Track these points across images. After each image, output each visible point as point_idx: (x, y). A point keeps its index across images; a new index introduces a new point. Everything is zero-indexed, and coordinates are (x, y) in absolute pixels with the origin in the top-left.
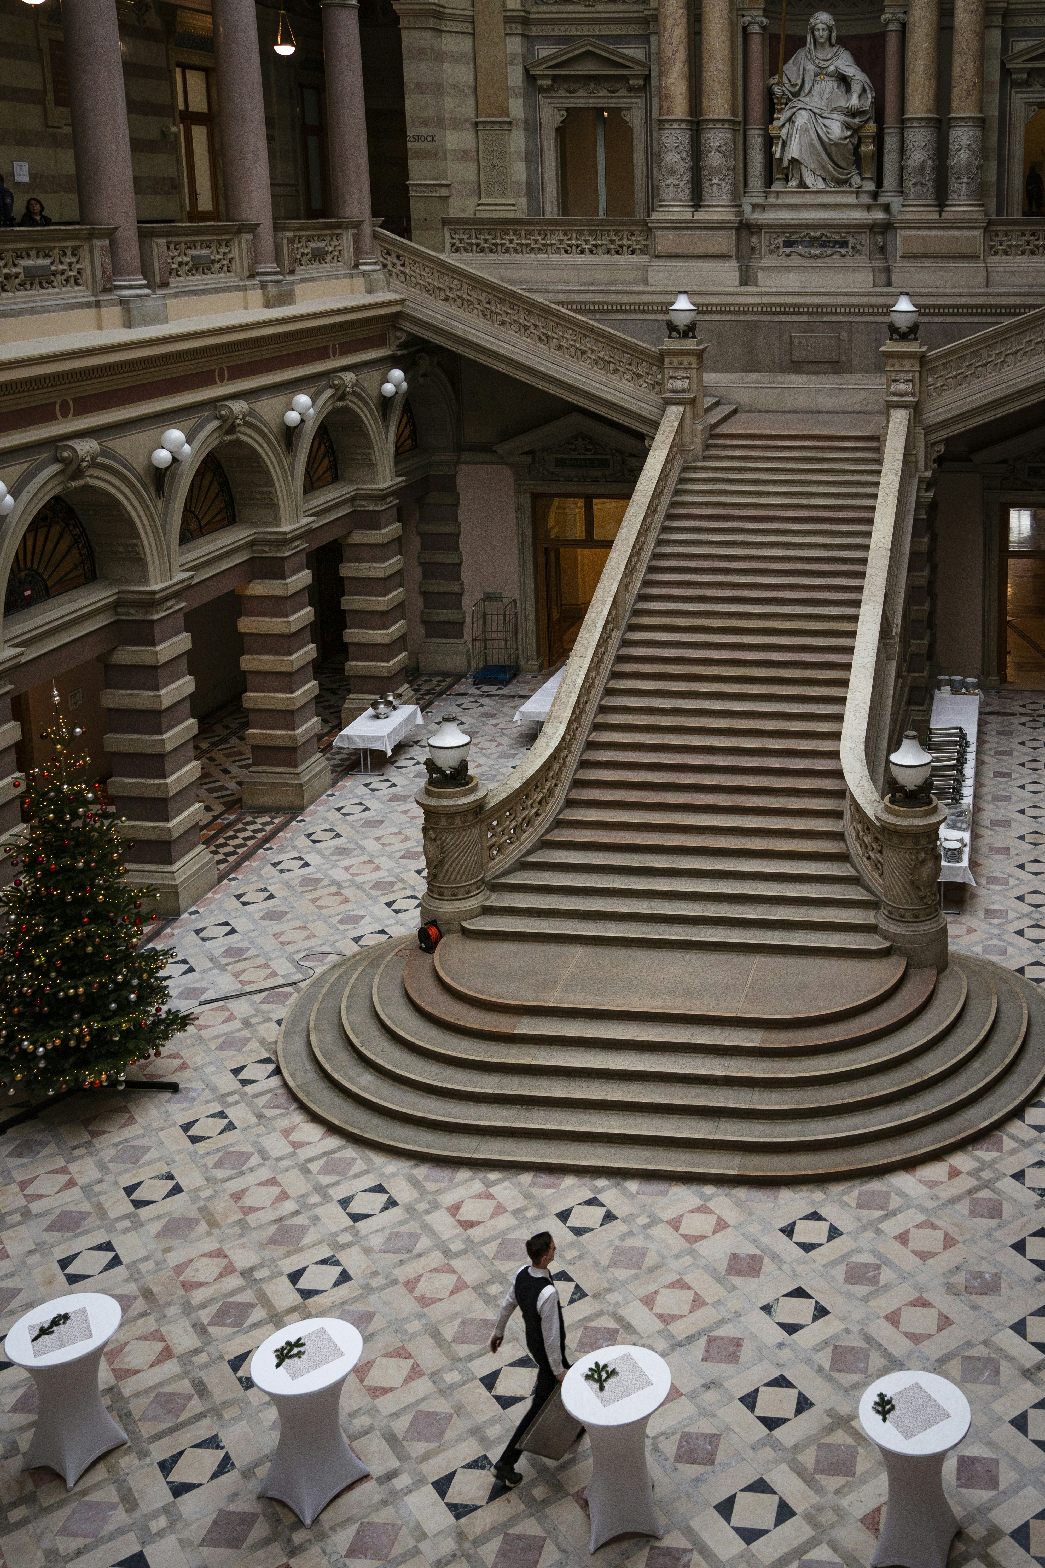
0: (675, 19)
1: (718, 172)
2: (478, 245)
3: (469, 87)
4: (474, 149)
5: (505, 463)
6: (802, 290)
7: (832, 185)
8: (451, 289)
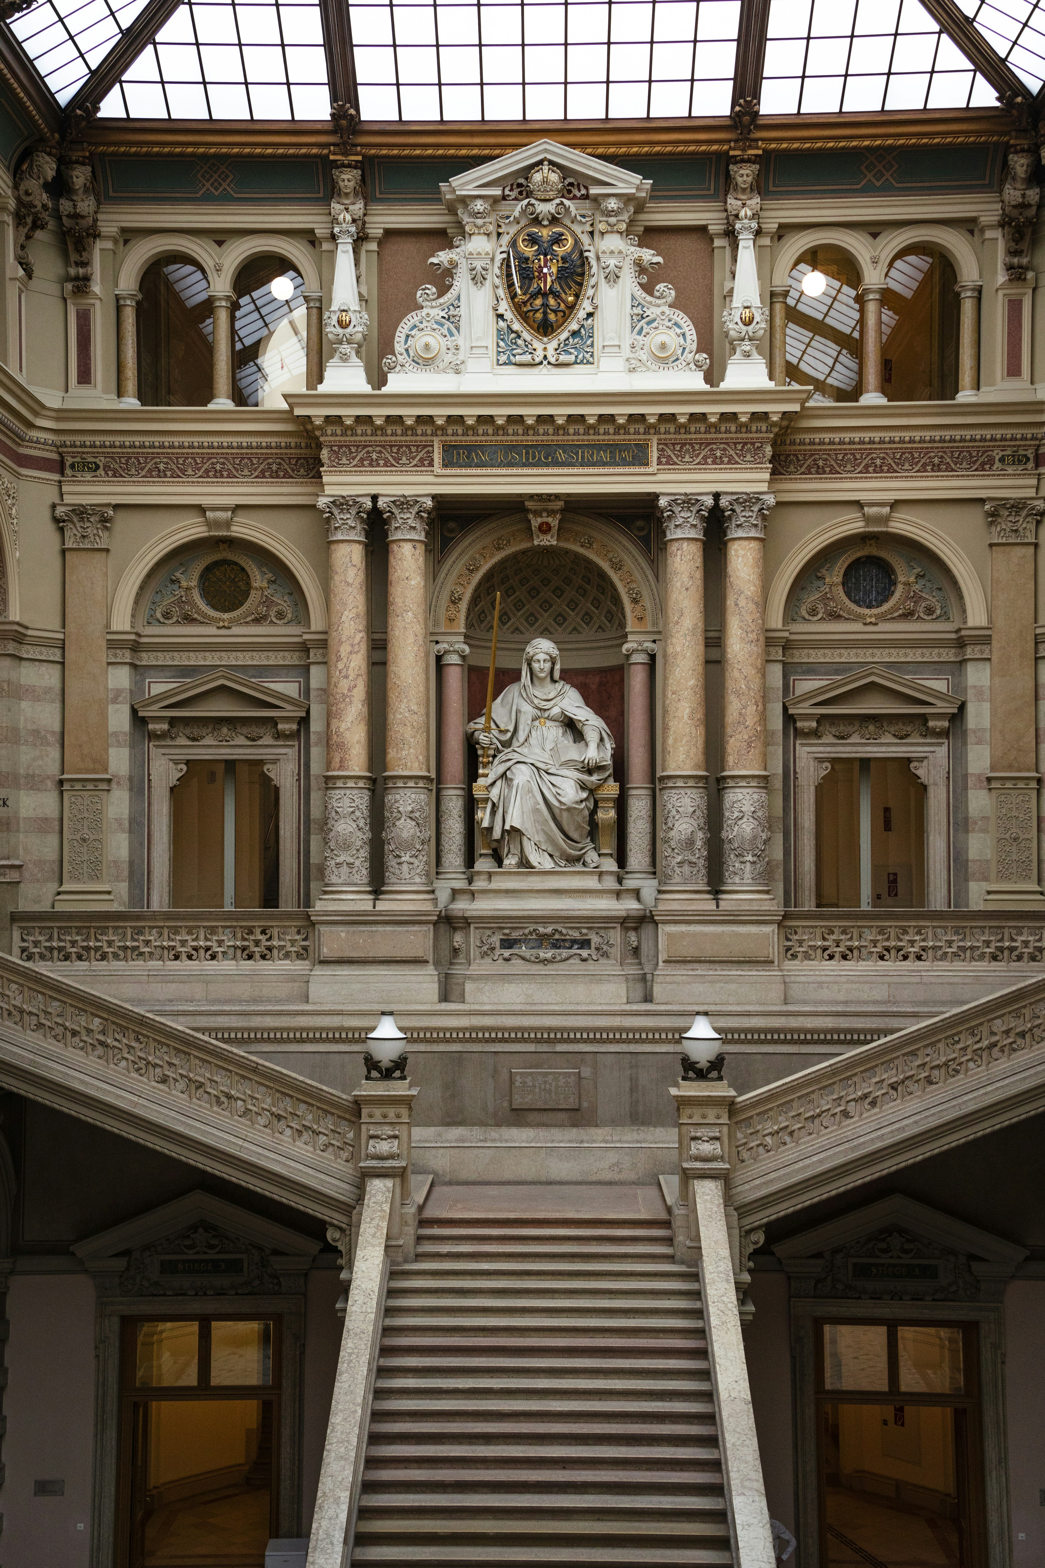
0: (352, 646)
1: (409, 846)
2: (60, 949)
3: (53, 733)
4: (56, 815)
5: (86, 1271)
6: (528, 1008)
7: (563, 863)
8: (46, 1013)
